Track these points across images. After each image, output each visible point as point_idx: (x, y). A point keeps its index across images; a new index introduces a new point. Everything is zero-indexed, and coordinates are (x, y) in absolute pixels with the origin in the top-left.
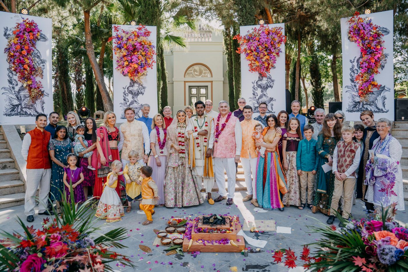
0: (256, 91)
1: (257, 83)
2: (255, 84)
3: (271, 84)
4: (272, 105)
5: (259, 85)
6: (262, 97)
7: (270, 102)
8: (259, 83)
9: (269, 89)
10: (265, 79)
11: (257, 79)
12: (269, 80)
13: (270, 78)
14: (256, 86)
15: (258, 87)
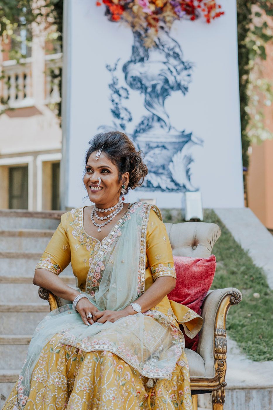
0: (124, 103)
1: (125, 68)
2: (120, 74)
3: (182, 78)
4: (190, 160)
5: (134, 78)
6: (150, 127)
7: (179, 147)
8: (136, 70)
9: (175, 95)
10: (156, 56)
11: (127, 55)
12: (173, 61)
13: (176, 56)
14: (122, 83)
15: (131, 85)
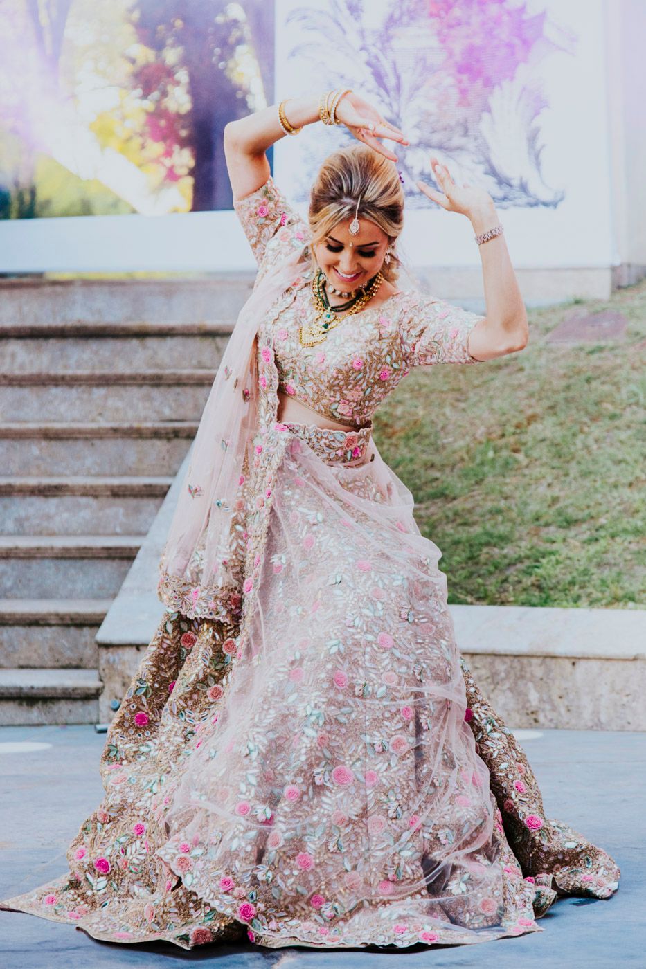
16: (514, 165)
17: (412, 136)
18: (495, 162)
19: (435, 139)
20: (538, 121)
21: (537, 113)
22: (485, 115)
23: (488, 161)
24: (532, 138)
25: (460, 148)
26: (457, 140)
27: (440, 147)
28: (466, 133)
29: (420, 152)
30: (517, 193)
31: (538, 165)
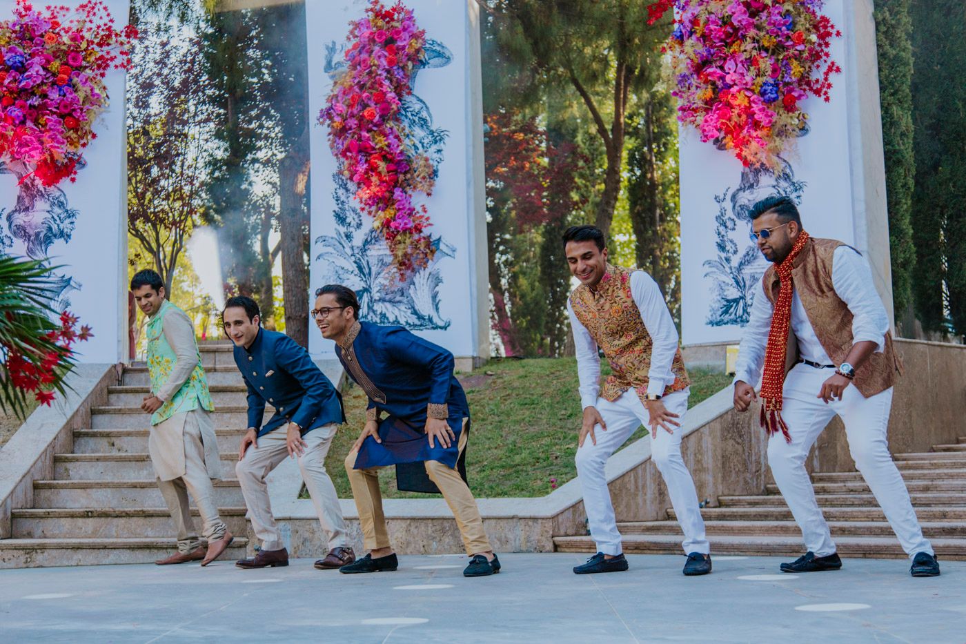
16: (425, 308)
17: (376, 296)
18: (416, 308)
19: (388, 297)
20: (437, 289)
21: (437, 285)
22: (412, 286)
23: (413, 308)
24: (434, 297)
25: (400, 302)
26: (398, 298)
27: (390, 301)
28: (402, 295)
29: (380, 304)
30: (427, 322)
31: (437, 309)
